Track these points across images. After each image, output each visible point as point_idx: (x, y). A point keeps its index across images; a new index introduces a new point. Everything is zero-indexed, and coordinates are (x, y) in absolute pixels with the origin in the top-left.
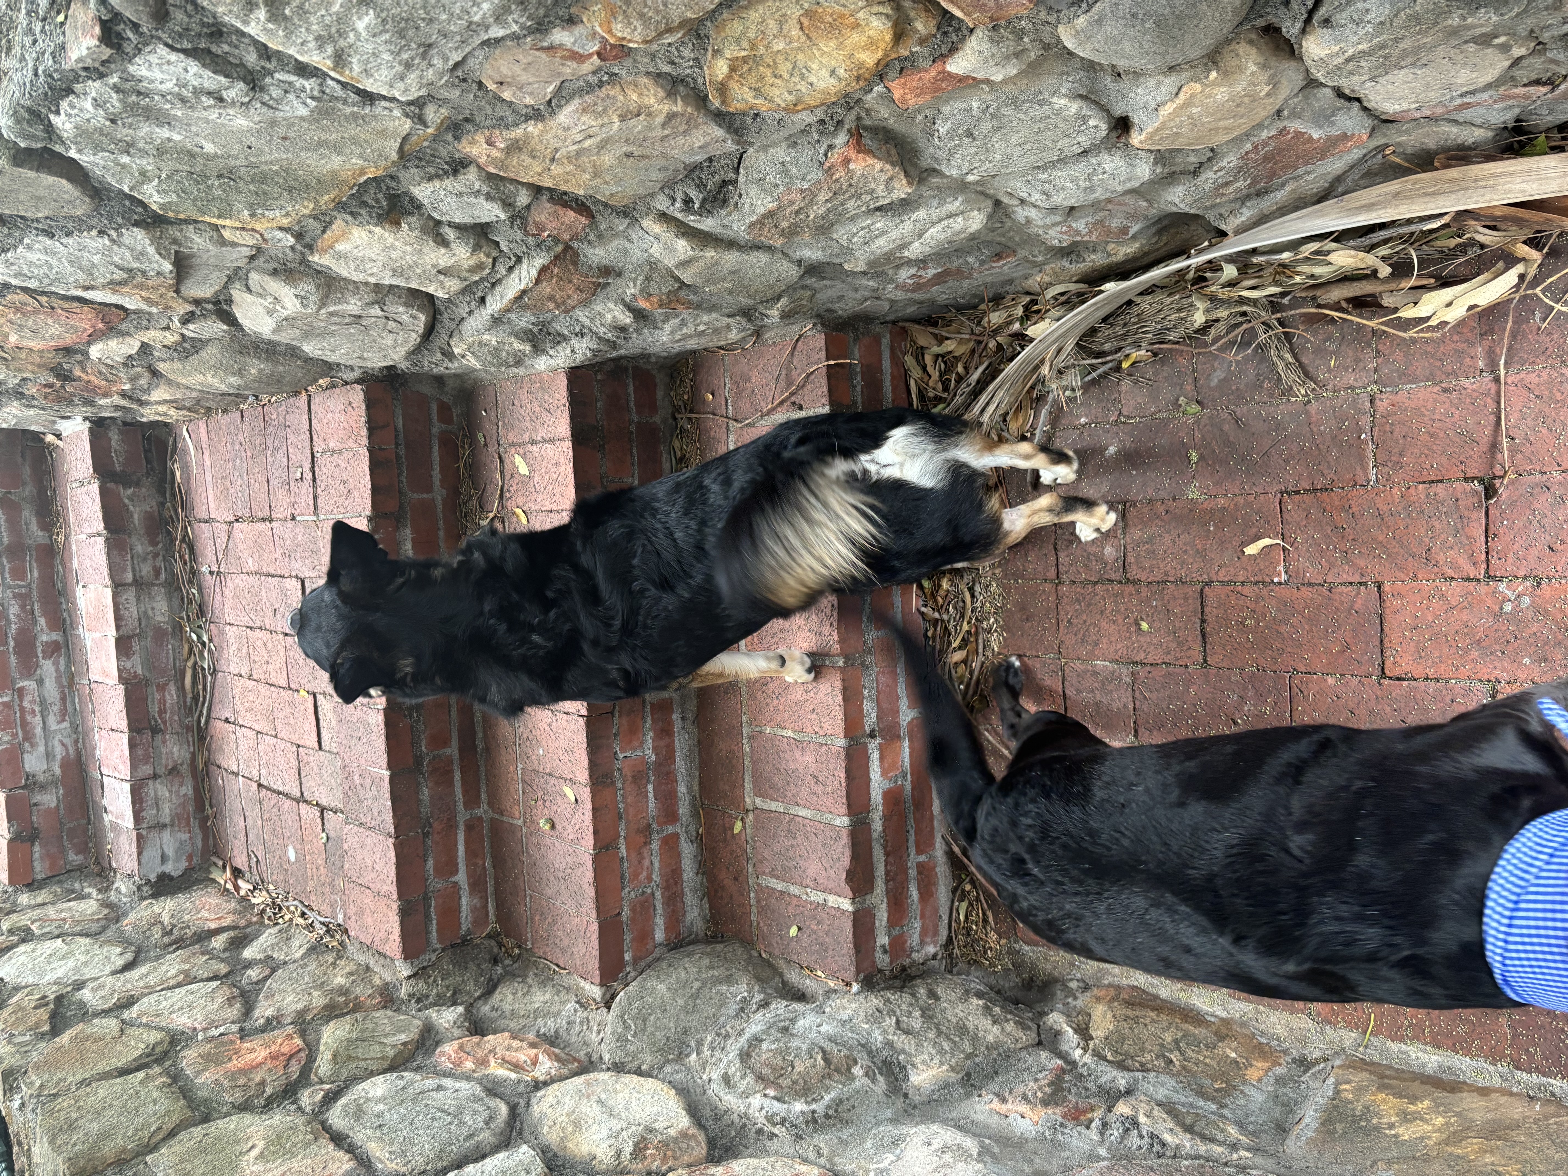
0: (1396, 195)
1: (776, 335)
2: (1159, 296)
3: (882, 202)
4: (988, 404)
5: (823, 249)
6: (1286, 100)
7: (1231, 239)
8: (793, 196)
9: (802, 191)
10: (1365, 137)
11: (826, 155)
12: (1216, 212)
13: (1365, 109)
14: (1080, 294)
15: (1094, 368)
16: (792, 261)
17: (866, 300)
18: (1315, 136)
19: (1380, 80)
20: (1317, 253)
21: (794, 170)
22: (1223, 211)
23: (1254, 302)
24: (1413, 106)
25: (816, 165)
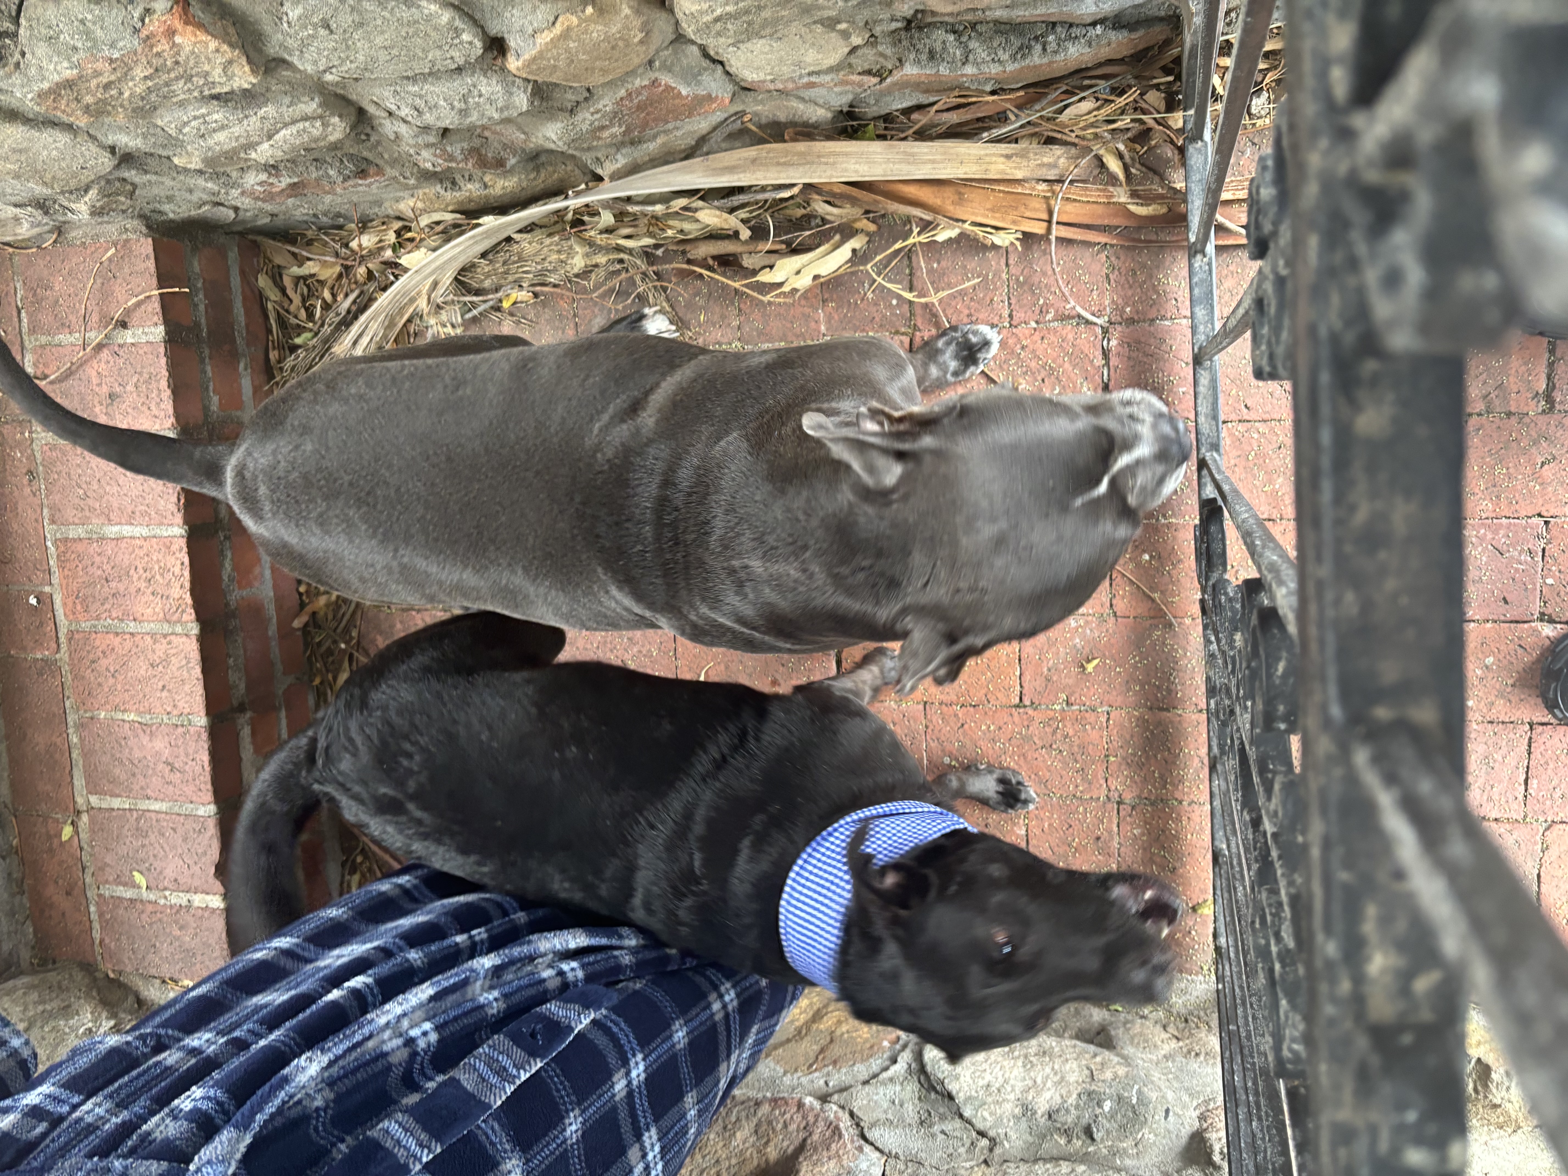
0: (754, 161)
1: (86, 235)
2: (538, 234)
3: (217, 90)
4: (360, 336)
5: (145, 136)
6: (657, 52)
7: (606, 184)
8: (99, 65)
9: (112, 61)
10: (727, 101)
11: (143, 21)
12: (593, 154)
13: (728, 73)
14: (456, 226)
15: (474, 305)
16: (102, 146)
17: (204, 204)
18: (684, 92)
19: (741, 45)
20: (685, 208)
21: (99, 33)
22: (600, 155)
23: (630, 251)
24: (769, 78)
25: (129, 30)
